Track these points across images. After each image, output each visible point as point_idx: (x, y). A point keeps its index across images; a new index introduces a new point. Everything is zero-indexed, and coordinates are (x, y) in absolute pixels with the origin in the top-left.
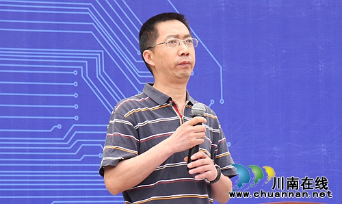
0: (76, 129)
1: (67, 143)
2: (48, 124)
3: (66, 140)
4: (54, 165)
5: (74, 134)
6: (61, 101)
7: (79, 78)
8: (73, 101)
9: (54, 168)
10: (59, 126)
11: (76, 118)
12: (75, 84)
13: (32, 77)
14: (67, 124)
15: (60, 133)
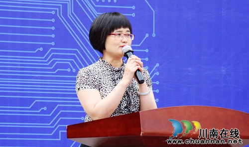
0: (52, 51)
1: (46, 61)
2: (34, 47)
3: (45, 59)
4: (37, 75)
5: (51, 55)
6: (43, 31)
7: (55, 16)
8: (51, 32)
9: (37, 78)
10: (41, 49)
11: (53, 44)
12: (53, 20)
13: (23, 15)
14: (46, 48)
15: (42, 54)
